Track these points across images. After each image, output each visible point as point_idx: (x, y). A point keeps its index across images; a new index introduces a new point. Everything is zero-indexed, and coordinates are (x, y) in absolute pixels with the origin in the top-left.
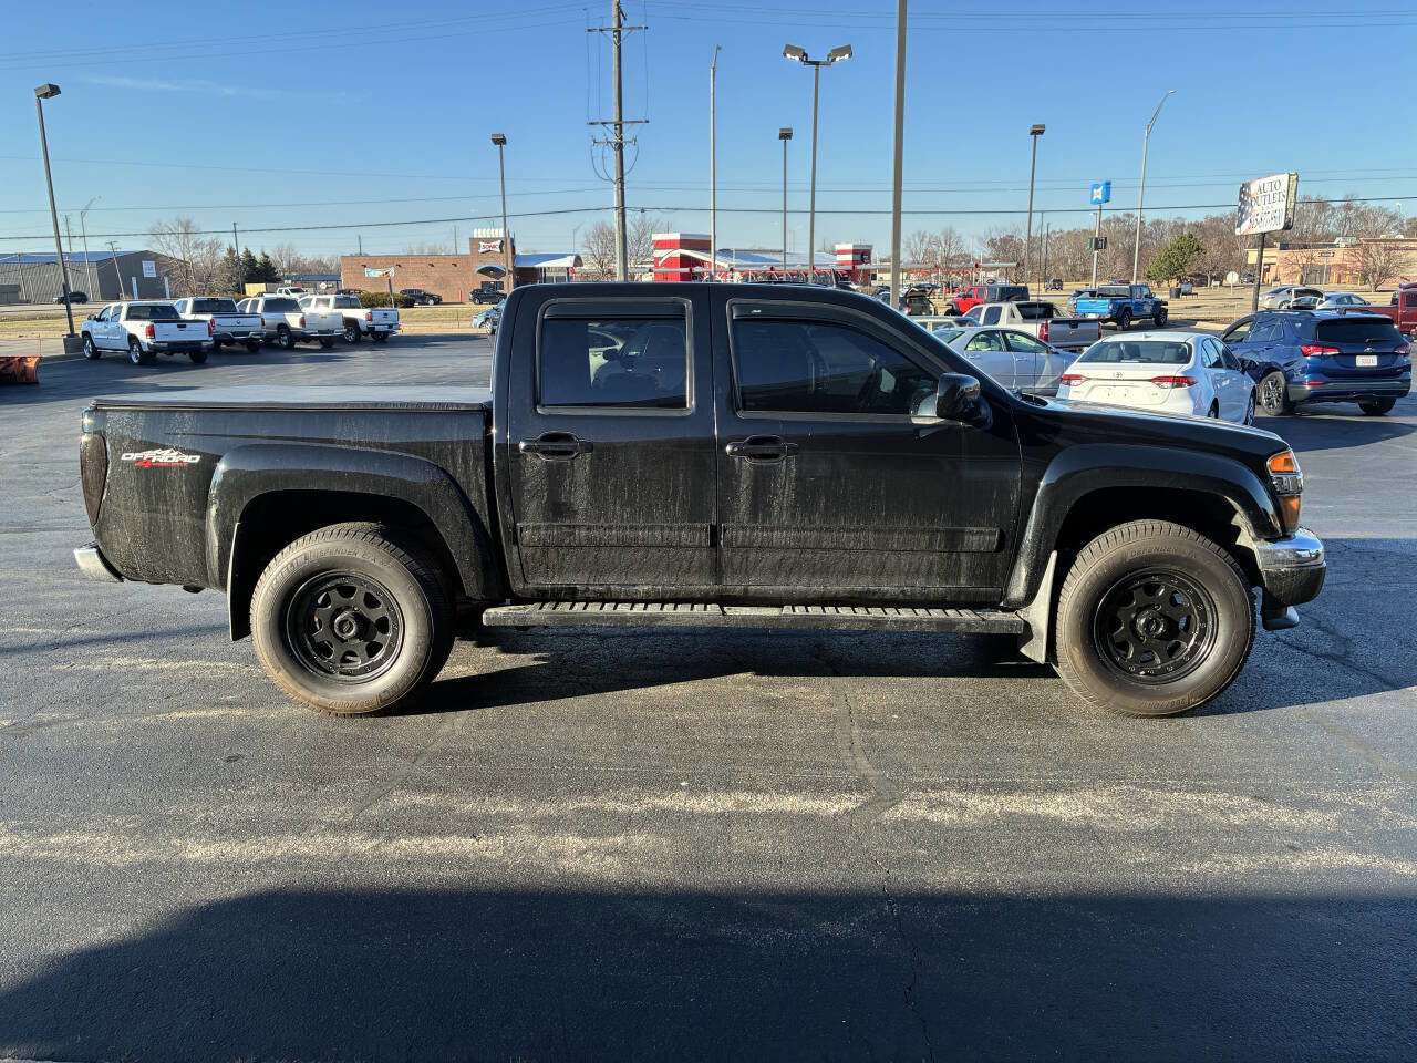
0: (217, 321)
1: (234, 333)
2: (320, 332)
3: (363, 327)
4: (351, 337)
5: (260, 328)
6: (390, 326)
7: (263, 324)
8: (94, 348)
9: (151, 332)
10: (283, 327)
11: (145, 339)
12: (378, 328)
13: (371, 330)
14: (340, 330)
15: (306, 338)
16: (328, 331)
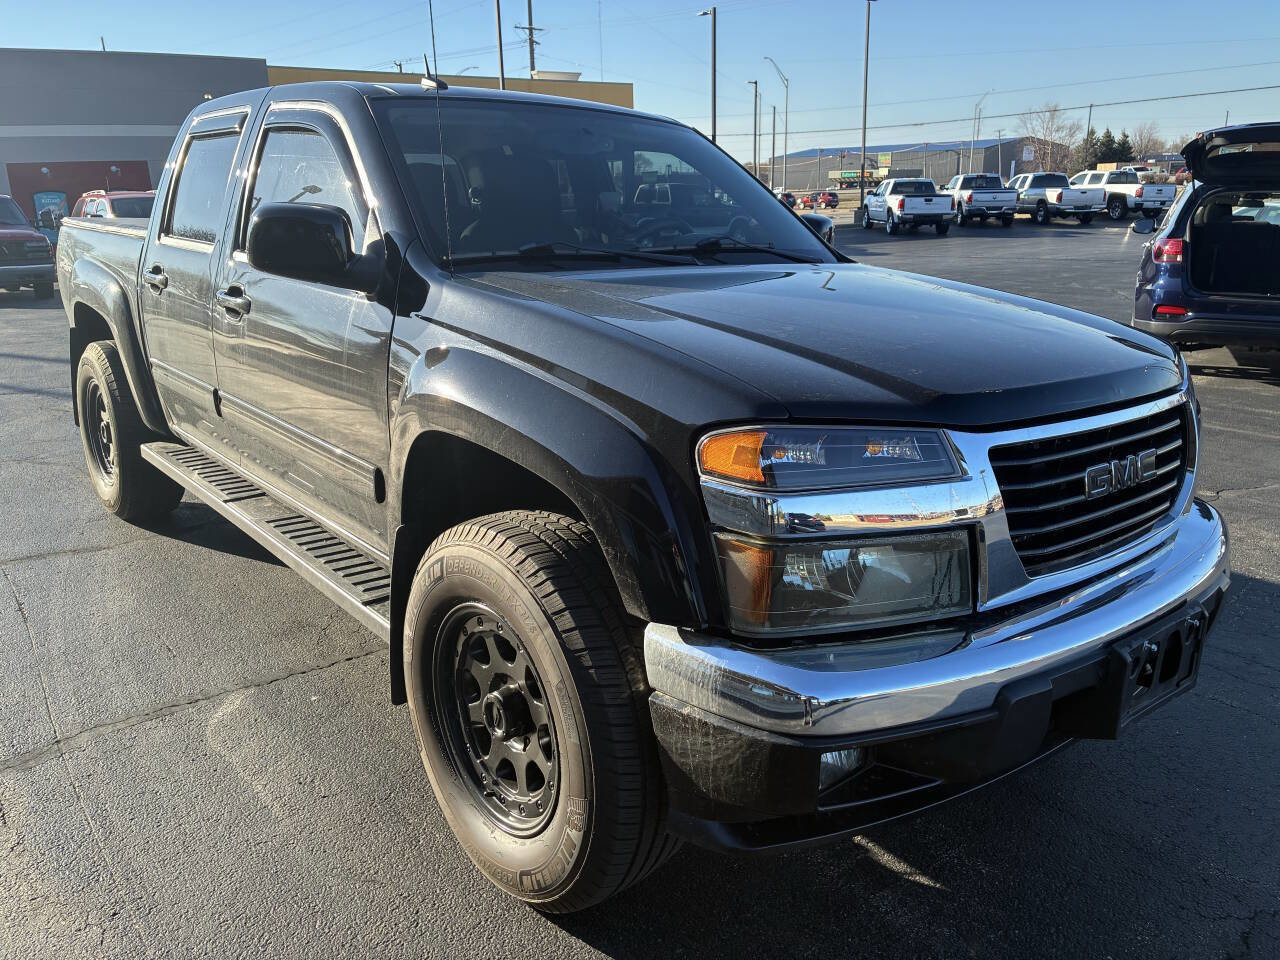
0: (975, 197)
1: (987, 208)
2: (1076, 208)
3: (1131, 203)
4: (1116, 214)
5: (1014, 203)
6: (1163, 203)
7: (1018, 198)
8: (869, 219)
9: (902, 205)
10: (1043, 202)
11: (897, 212)
12: (1147, 205)
13: (1139, 207)
14: (1100, 206)
15: (1064, 214)
16: (1085, 207)
